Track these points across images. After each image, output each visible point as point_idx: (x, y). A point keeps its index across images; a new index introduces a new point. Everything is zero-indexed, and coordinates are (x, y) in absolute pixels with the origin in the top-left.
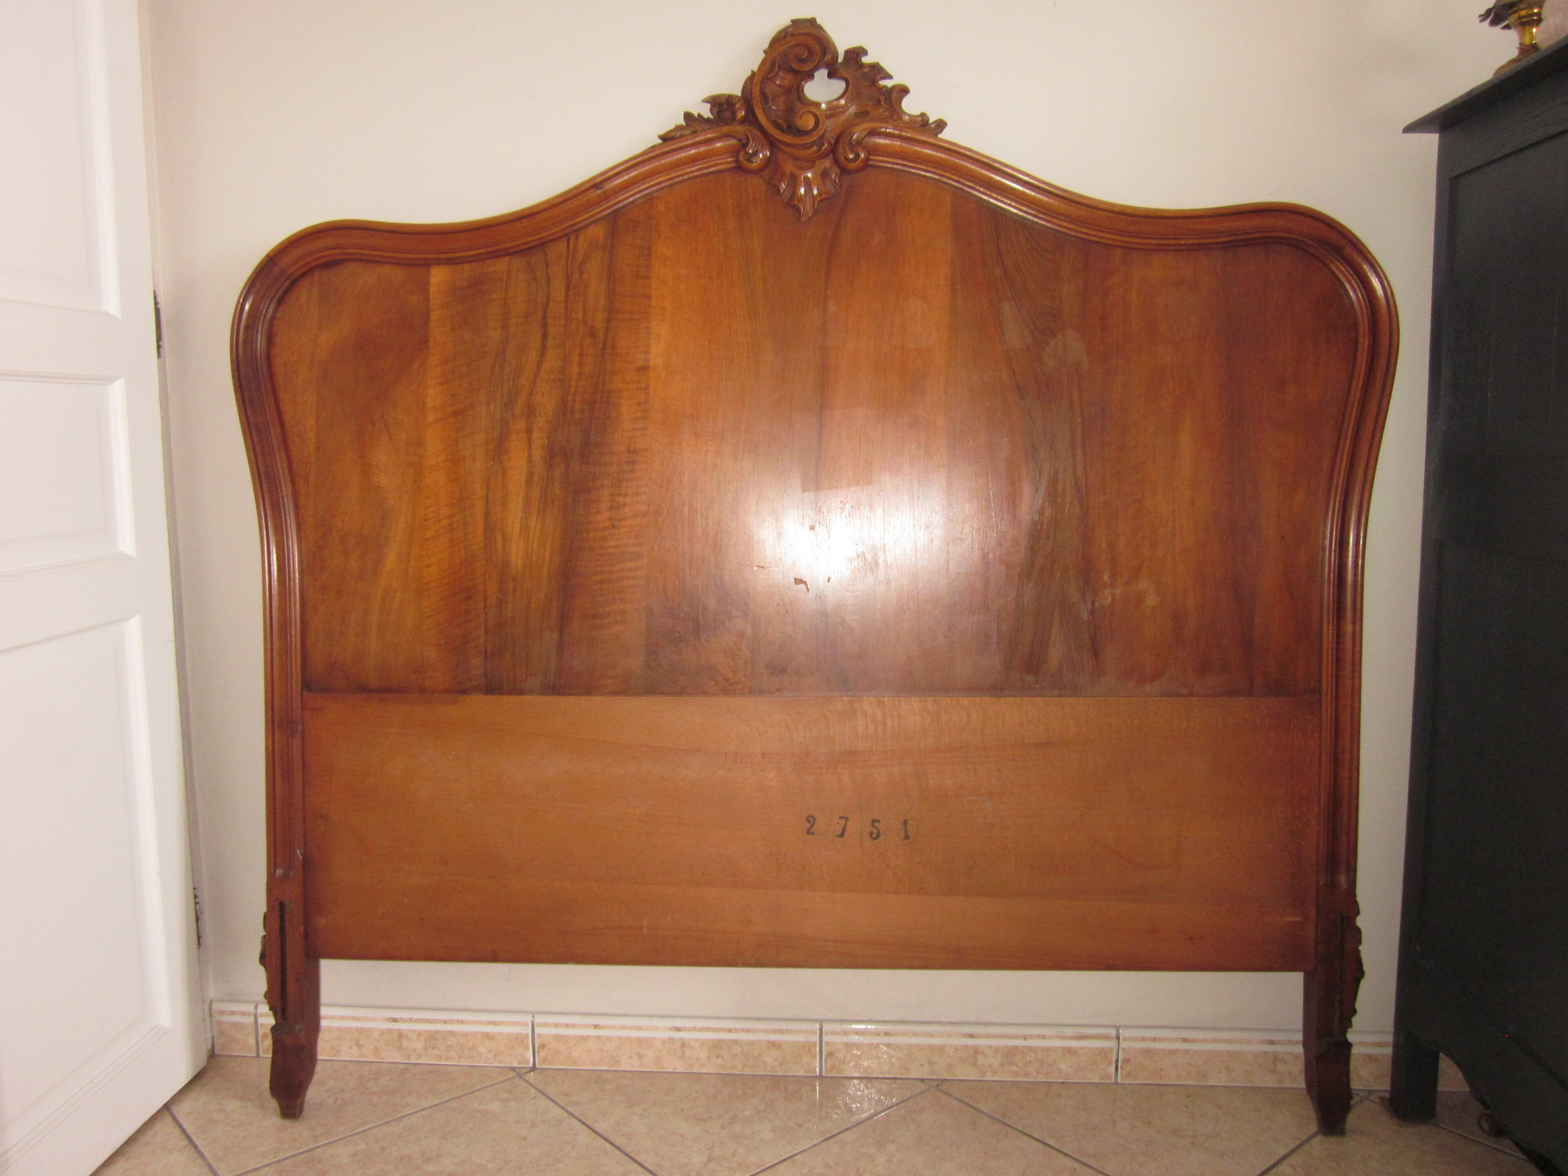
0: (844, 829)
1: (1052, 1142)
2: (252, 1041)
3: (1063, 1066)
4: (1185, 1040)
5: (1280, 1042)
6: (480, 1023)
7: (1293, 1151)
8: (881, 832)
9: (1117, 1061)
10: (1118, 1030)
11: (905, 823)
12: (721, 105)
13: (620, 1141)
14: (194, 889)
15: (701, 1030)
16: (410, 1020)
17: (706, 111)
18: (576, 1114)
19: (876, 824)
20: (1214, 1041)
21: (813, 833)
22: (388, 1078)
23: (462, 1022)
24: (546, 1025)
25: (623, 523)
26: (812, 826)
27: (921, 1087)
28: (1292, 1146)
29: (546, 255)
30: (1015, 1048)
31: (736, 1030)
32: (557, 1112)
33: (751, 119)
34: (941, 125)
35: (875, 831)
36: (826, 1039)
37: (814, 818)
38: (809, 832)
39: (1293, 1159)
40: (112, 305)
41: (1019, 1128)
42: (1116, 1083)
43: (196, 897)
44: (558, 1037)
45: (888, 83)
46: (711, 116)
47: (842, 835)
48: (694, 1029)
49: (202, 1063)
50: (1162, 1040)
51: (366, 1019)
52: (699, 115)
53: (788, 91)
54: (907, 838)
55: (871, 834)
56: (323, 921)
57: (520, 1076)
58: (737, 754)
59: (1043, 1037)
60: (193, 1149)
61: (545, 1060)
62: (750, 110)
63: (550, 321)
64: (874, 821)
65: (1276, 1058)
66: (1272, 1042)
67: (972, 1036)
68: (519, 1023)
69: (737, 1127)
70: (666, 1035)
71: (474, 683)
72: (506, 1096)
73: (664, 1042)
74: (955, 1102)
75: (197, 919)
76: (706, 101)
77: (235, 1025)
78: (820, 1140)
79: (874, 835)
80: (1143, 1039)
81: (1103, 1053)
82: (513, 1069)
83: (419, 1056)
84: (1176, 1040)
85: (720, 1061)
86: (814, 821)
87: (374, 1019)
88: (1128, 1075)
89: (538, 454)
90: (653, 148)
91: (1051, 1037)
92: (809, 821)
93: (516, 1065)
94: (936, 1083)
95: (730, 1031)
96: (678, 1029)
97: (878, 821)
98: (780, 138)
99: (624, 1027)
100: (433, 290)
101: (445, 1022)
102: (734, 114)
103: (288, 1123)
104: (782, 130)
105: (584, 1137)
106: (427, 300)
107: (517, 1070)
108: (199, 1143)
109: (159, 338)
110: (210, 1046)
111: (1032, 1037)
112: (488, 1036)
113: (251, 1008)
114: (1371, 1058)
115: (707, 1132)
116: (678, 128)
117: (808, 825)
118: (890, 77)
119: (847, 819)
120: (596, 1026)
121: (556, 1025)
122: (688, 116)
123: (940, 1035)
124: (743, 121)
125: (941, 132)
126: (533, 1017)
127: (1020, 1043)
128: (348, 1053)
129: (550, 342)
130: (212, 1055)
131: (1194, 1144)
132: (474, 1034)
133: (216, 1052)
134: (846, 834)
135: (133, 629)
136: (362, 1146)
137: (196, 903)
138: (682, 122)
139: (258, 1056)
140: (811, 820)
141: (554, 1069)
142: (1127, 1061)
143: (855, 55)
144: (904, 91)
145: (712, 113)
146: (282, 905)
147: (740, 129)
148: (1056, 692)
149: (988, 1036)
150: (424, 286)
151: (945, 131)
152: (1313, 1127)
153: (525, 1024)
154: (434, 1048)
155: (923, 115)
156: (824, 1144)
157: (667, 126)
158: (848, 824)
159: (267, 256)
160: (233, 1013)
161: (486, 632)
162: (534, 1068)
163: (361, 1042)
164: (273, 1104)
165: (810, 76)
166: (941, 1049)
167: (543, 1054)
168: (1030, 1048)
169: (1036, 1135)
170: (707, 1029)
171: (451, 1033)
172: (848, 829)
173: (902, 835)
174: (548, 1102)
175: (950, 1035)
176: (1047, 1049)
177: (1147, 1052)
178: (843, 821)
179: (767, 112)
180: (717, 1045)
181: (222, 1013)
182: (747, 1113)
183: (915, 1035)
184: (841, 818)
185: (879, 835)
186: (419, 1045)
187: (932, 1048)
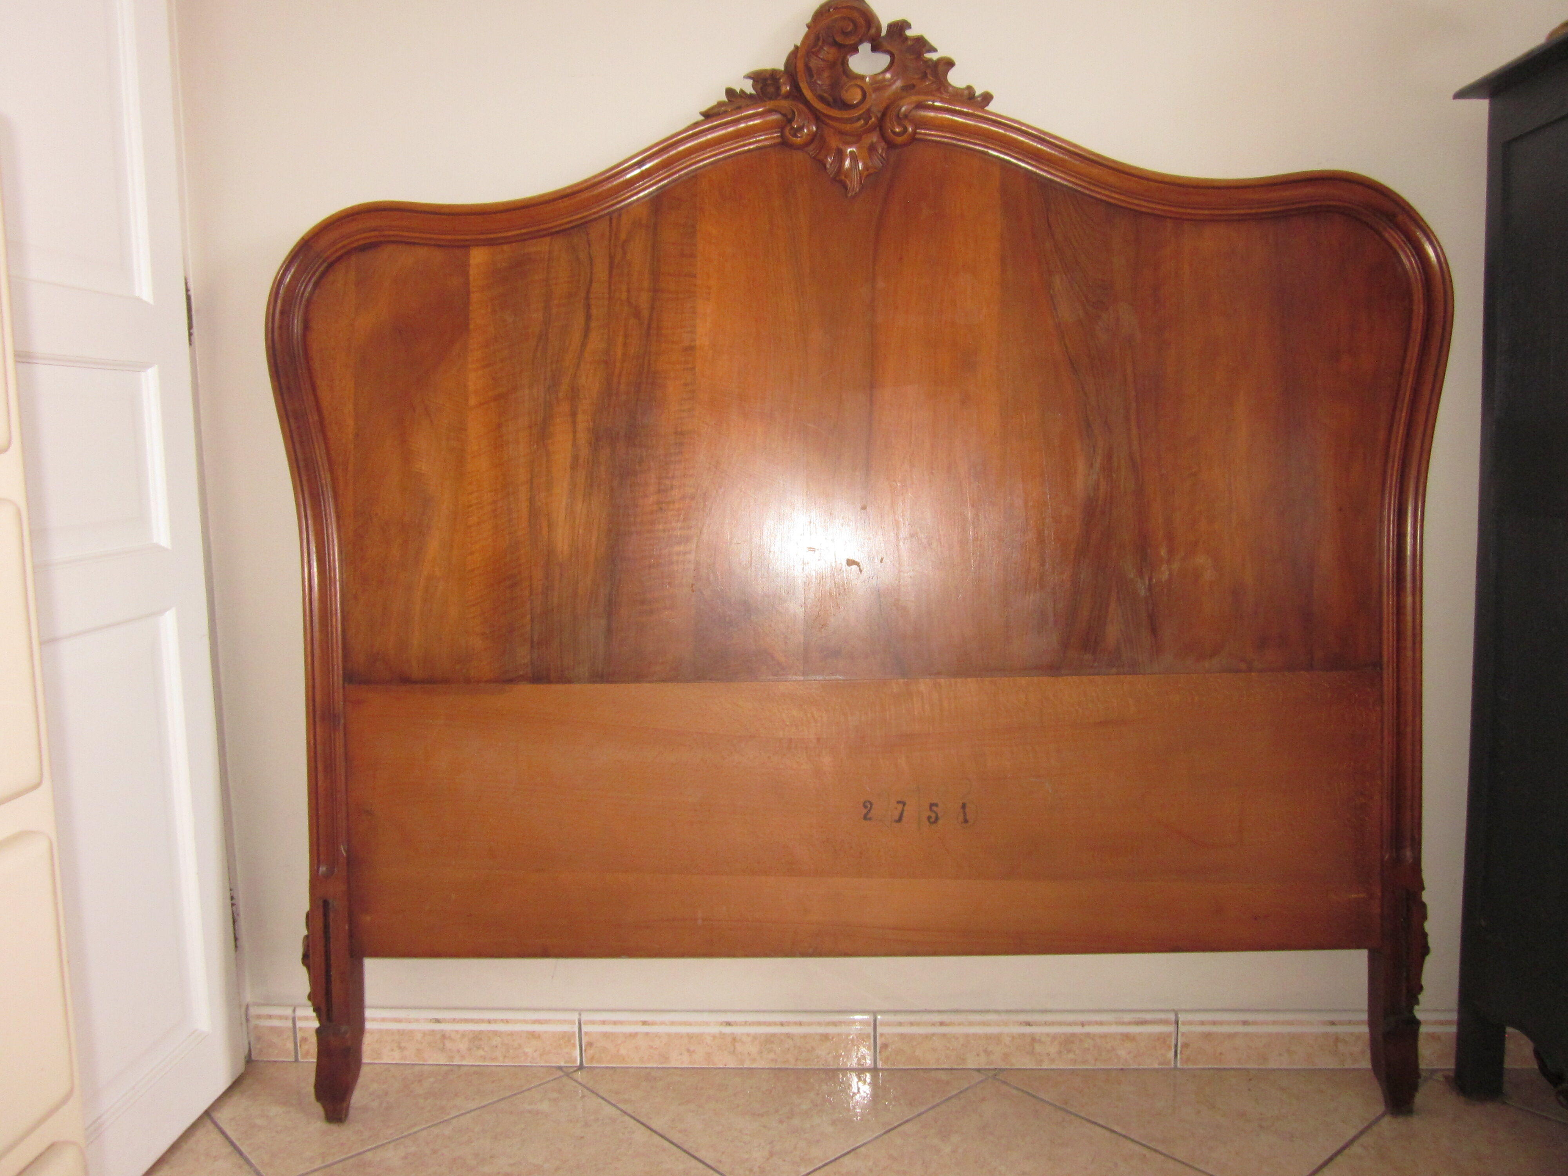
0: (902, 814)
2: (290, 1046)
3: (1122, 1053)
4: (1245, 1023)
5: (1341, 1023)
6: (525, 1022)
7: (1362, 1133)
8: (939, 815)
9: (1176, 1045)
10: (1176, 1015)
11: (964, 806)
12: (765, 80)
13: (677, 1137)
14: (231, 890)
15: (752, 1024)
16: (454, 1021)
17: (748, 87)
18: (629, 1111)
19: (934, 808)
20: (1275, 1023)
21: (870, 819)
22: (432, 1080)
23: (507, 1021)
24: (593, 1022)
25: (671, 507)
26: (870, 811)
27: (978, 1077)
28: (1361, 1128)
29: (588, 234)
30: (1073, 1035)
31: (788, 1024)
32: (609, 1110)
33: (796, 94)
34: (987, 98)
35: (933, 815)
36: (879, 1030)
37: (871, 804)
38: (865, 817)
39: (1364, 1139)
40: (145, 290)
41: (1083, 1115)
42: (1176, 1068)
43: (232, 898)
44: (606, 1035)
45: (934, 56)
46: (753, 92)
47: (900, 820)
48: (746, 1023)
49: (241, 1068)
50: (1221, 1023)
51: (409, 1021)
52: (742, 91)
53: (832, 65)
54: (966, 821)
55: (929, 818)
56: (368, 918)
57: (567, 1075)
58: (791, 739)
59: (1101, 1023)
60: (238, 1155)
61: (592, 1059)
62: (795, 85)
63: (593, 302)
64: (932, 805)
65: (1337, 1039)
66: (1333, 1023)
67: (1029, 1024)
68: (565, 1022)
69: (796, 1121)
70: (715, 1030)
71: (521, 673)
72: (555, 1095)
73: (714, 1037)
74: (1014, 1092)
75: (234, 922)
76: (748, 77)
77: (273, 1029)
78: (883, 1131)
79: (933, 820)
80: (1202, 1023)
81: (1162, 1039)
82: (560, 1068)
83: (463, 1057)
84: (1236, 1023)
85: (772, 1056)
86: (871, 808)
87: (417, 1020)
88: (1188, 1060)
89: (583, 437)
90: (696, 124)
91: (1109, 1023)
92: (865, 807)
93: (562, 1064)
94: (994, 1072)
95: (782, 1024)
96: (729, 1024)
97: (936, 805)
98: (825, 112)
99: (673, 1023)
100: (473, 272)
101: (489, 1022)
102: (778, 88)
103: (334, 1127)
104: (828, 104)
105: (640, 1135)
106: (467, 283)
107: (564, 1069)
108: (244, 1149)
109: (190, 327)
110: (247, 1051)
111: (1089, 1023)
112: (533, 1035)
113: (289, 1012)
114: (1434, 1037)
115: (765, 1127)
116: (720, 104)
117: (864, 811)
118: (934, 50)
119: (904, 804)
120: (644, 1023)
121: (604, 1022)
122: (730, 92)
123: (997, 1024)
124: (787, 96)
125: (987, 105)
126: (580, 1015)
127: (1078, 1030)
128: (390, 1056)
129: (593, 324)
130: (249, 1060)
131: (1261, 1127)
132: (519, 1034)
133: (254, 1057)
134: (904, 819)
135: (169, 622)
136: (413, 1149)
137: (233, 905)
138: (724, 98)
139: (296, 1060)
140: (868, 805)
141: (604, 1067)
142: (1186, 1045)
143: (899, 28)
144: (949, 64)
145: (754, 89)
146: (326, 903)
147: (785, 104)
148: (1114, 670)
149: (1046, 1024)
150: (463, 268)
151: (991, 104)
152: (1380, 1108)
153: (572, 1022)
154: (479, 1048)
155: (969, 88)
156: (886, 1136)
157: (709, 102)
158: (905, 808)
159: (303, 238)
160: (270, 1017)
161: (532, 620)
162: (581, 1067)
163: (403, 1045)
164: (318, 1109)
165: (855, 50)
166: (997, 1038)
167: (591, 1052)
168: (1088, 1035)
169: (1101, 1122)
170: (759, 1024)
171: (496, 1033)
172: (905, 814)
173: (961, 818)
174: (600, 1100)
175: (1006, 1024)
176: (1104, 1036)
177: (1207, 1036)
178: (900, 806)
179: (812, 86)
180: (769, 1039)
181: (259, 1017)
182: (804, 1107)
183: (971, 1024)
184: (898, 802)
185: (937, 819)
186: (463, 1046)
187: (988, 1037)
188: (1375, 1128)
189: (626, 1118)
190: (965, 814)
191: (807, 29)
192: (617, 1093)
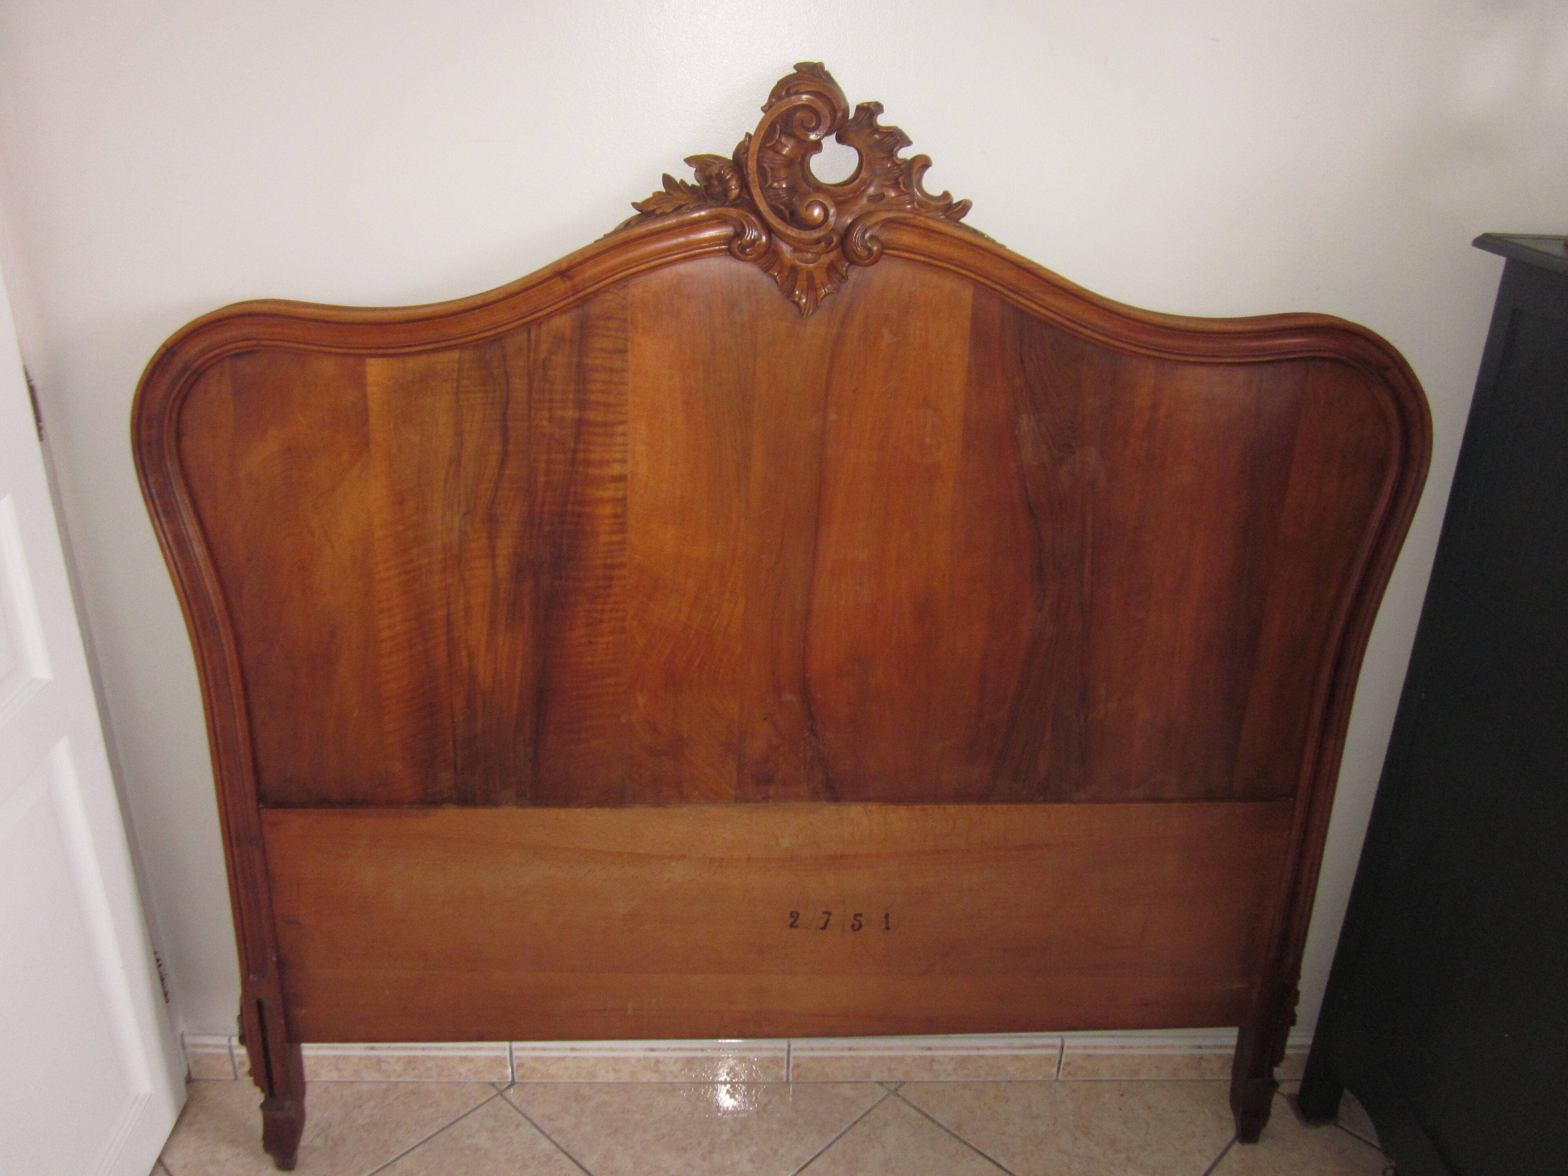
0: (828, 921)
1: (1004, 1164)
2: (228, 1067)
3: (1011, 1069)
4: (1123, 1047)
5: (1207, 1047)
6: (458, 1049)
8: (863, 923)
9: (1060, 1062)
10: (1063, 1040)
11: (887, 916)
12: (708, 170)
14: (155, 953)
15: (675, 1050)
16: (389, 1048)
17: (688, 176)
18: (562, 1145)
19: (858, 918)
20: (1148, 1047)
21: (796, 927)
22: (372, 1103)
23: (440, 1049)
24: (523, 1049)
25: (601, 640)
26: (796, 920)
27: (881, 1092)
28: (1214, 1158)
29: (503, 347)
30: (969, 1057)
32: (545, 1145)
33: (746, 202)
34: (964, 207)
35: (857, 924)
36: (793, 1054)
37: (798, 914)
38: (792, 925)
41: (973, 1144)
42: (1057, 1080)
43: (158, 960)
44: (535, 1059)
46: (696, 186)
47: (825, 927)
49: (184, 1100)
50: (1101, 1047)
51: (345, 1049)
52: (682, 182)
53: (790, 162)
54: (888, 928)
55: (853, 926)
56: (304, 1011)
57: (501, 1093)
58: (722, 859)
59: (995, 1048)
61: (523, 1076)
62: (744, 185)
63: (510, 424)
64: (856, 915)
65: (1201, 1058)
66: (1200, 1047)
67: (929, 1049)
68: (497, 1049)
70: (641, 1054)
71: (446, 795)
72: (491, 1123)
73: (639, 1060)
74: (913, 1112)
75: (162, 979)
76: (689, 161)
77: (209, 1055)
79: (856, 927)
80: (1085, 1047)
81: (1048, 1059)
82: (493, 1084)
83: (400, 1076)
84: (1115, 1047)
85: (692, 1073)
86: (797, 917)
87: (352, 1048)
88: (1069, 1073)
89: (503, 566)
90: (628, 224)
91: (1002, 1048)
92: (792, 917)
93: (495, 1080)
94: (894, 1086)
97: (860, 915)
98: (779, 226)
99: (600, 1049)
100: (370, 385)
102: (725, 188)
104: (783, 218)
106: (365, 397)
107: (497, 1085)
109: (38, 419)
110: (186, 1074)
111: (984, 1048)
112: (466, 1059)
113: (225, 1041)
115: (689, 1165)
116: (657, 195)
117: (791, 920)
118: (909, 143)
119: (830, 914)
120: (573, 1049)
121: (534, 1049)
122: (667, 180)
123: (901, 1049)
124: (737, 200)
125: (964, 215)
126: (511, 1042)
127: (974, 1053)
128: (327, 1075)
129: (511, 447)
130: (190, 1083)
131: (1128, 1159)
132: (452, 1058)
133: (194, 1076)
134: (829, 926)
135: (63, 751)
137: (159, 966)
138: (661, 189)
139: (236, 1079)
140: (795, 915)
141: (534, 1086)
142: (1068, 1064)
143: (870, 111)
144: (923, 163)
145: (698, 181)
146: (259, 1004)
147: (733, 212)
148: (1042, 798)
149: (944, 1048)
150: (359, 380)
151: (970, 214)
152: (1232, 1135)
153: (503, 1049)
154: (414, 1069)
155: (946, 195)
157: (644, 194)
158: (832, 918)
159: (164, 345)
160: (207, 1046)
161: (455, 746)
162: (513, 1083)
163: (340, 1066)
164: (268, 1159)
165: (817, 147)
166: (901, 1059)
167: (521, 1072)
168: (982, 1057)
169: (989, 1155)
170: (680, 1049)
171: (429, 1057)
172: (830, 922)
173: (883, 926)
174: (534, 1130)
175: (909, 1049)
176: (997, 1057)
177: (1089, 1057)
178: (826, 916)
179: (765, 189)
180: (690, 1061)
181: (196, 1045)
182: (724, 1137)
183: (877, 1049)
184: (825, 913)
185: (860, 926)
186: (399, 1067)
187: (892, 1059)
188: (1225, 1159)
189: (561, 1155)
190: (887, 922)
191: (762, 115)
192: (550, 1119)
